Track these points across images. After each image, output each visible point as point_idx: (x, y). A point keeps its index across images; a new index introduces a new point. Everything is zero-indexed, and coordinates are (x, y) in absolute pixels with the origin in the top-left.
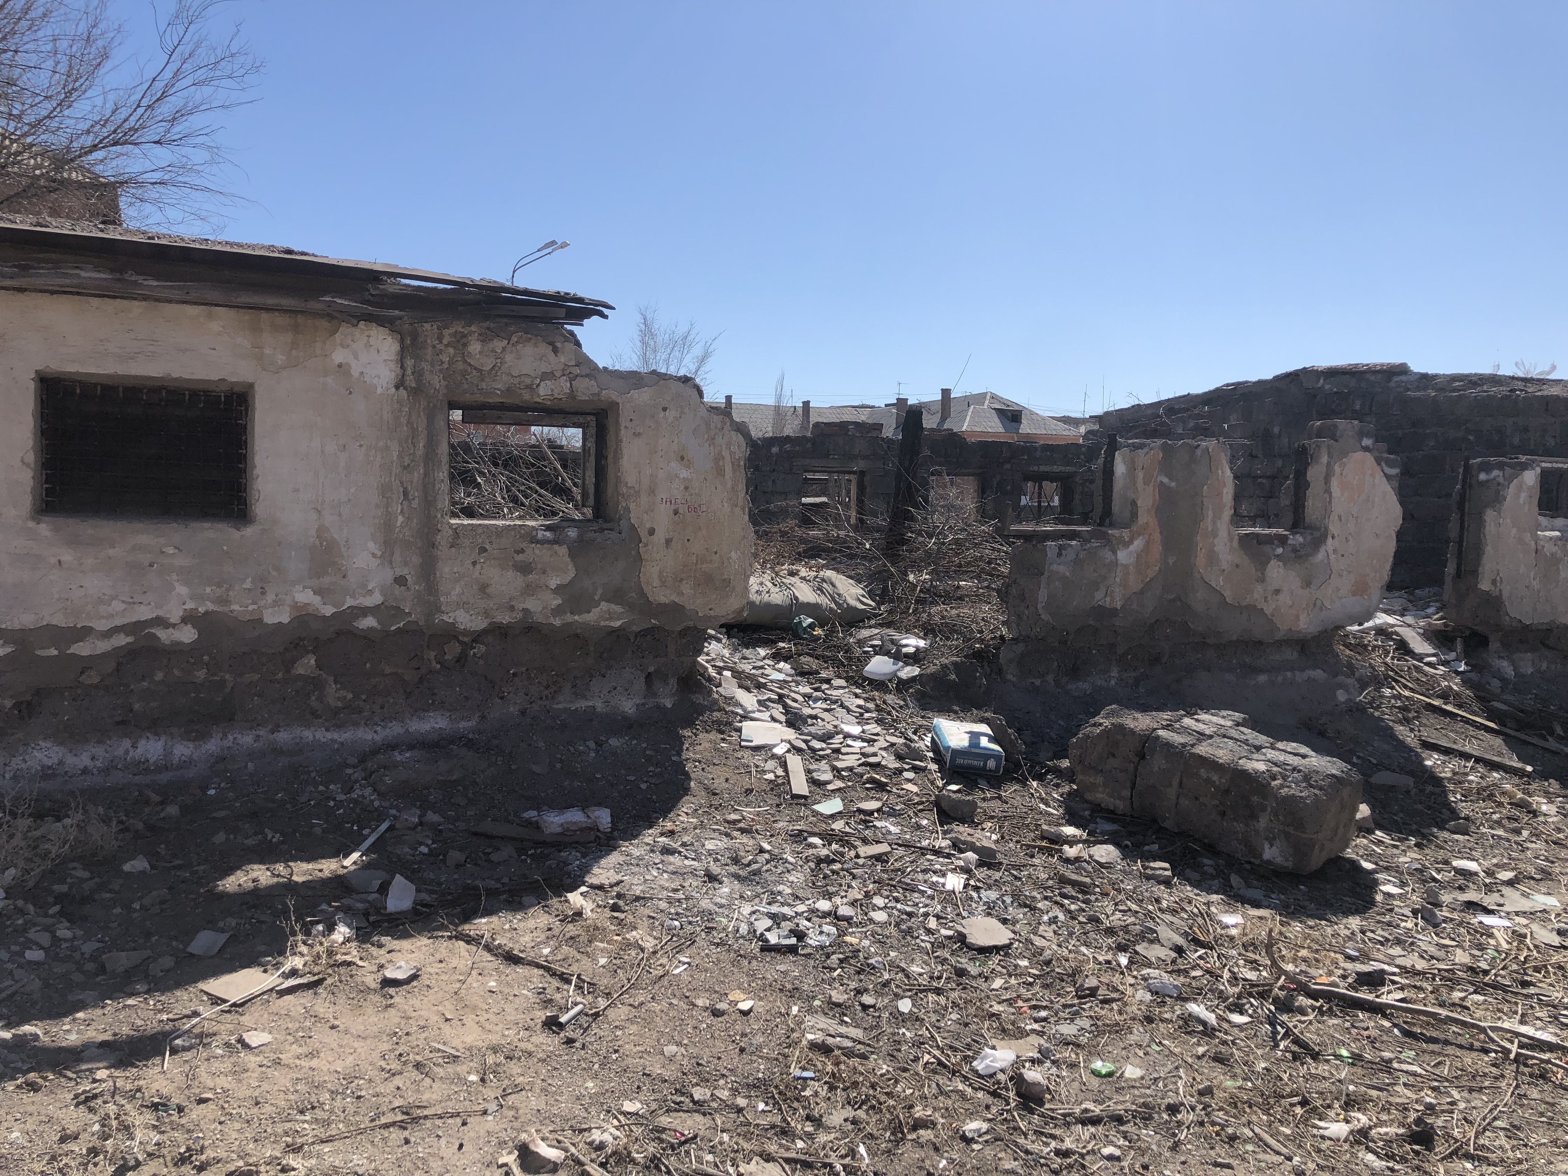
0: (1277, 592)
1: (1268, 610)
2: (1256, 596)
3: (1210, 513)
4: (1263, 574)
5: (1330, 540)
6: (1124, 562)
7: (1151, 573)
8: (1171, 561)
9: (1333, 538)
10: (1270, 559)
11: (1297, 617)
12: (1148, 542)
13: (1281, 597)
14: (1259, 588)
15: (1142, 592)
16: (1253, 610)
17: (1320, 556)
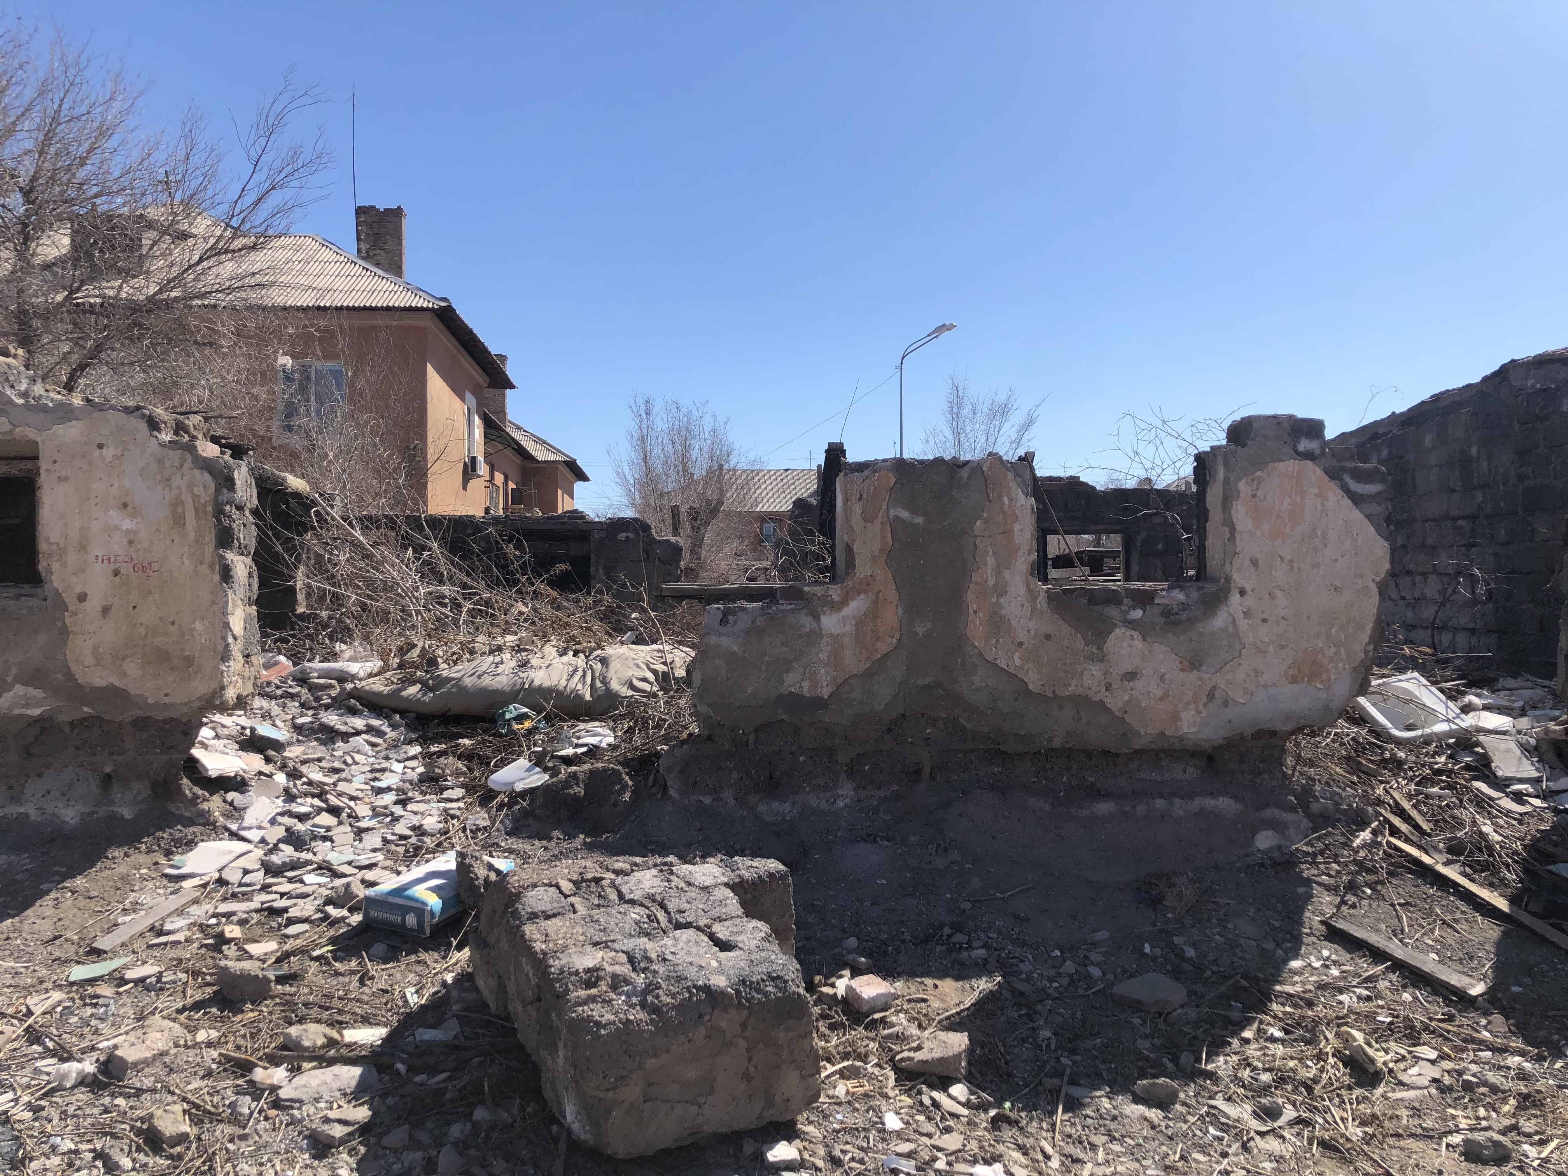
0: (1131, 676)
1: (1115, 702)
2: (1087, 682)
3: (991, 561)
4: (1100, 648)
5: (1235, 598)
6: (835, 631)
7: (883, 648)
8: (921, 629)
9: (1242, 593)
10: (1115, 626)
11: (1176, 717)
12: (875, 602)
13: (1139, 685)
14: (1095, 670)
15: (868, 674)
16: (1081, 702)
17: (1219, 621)
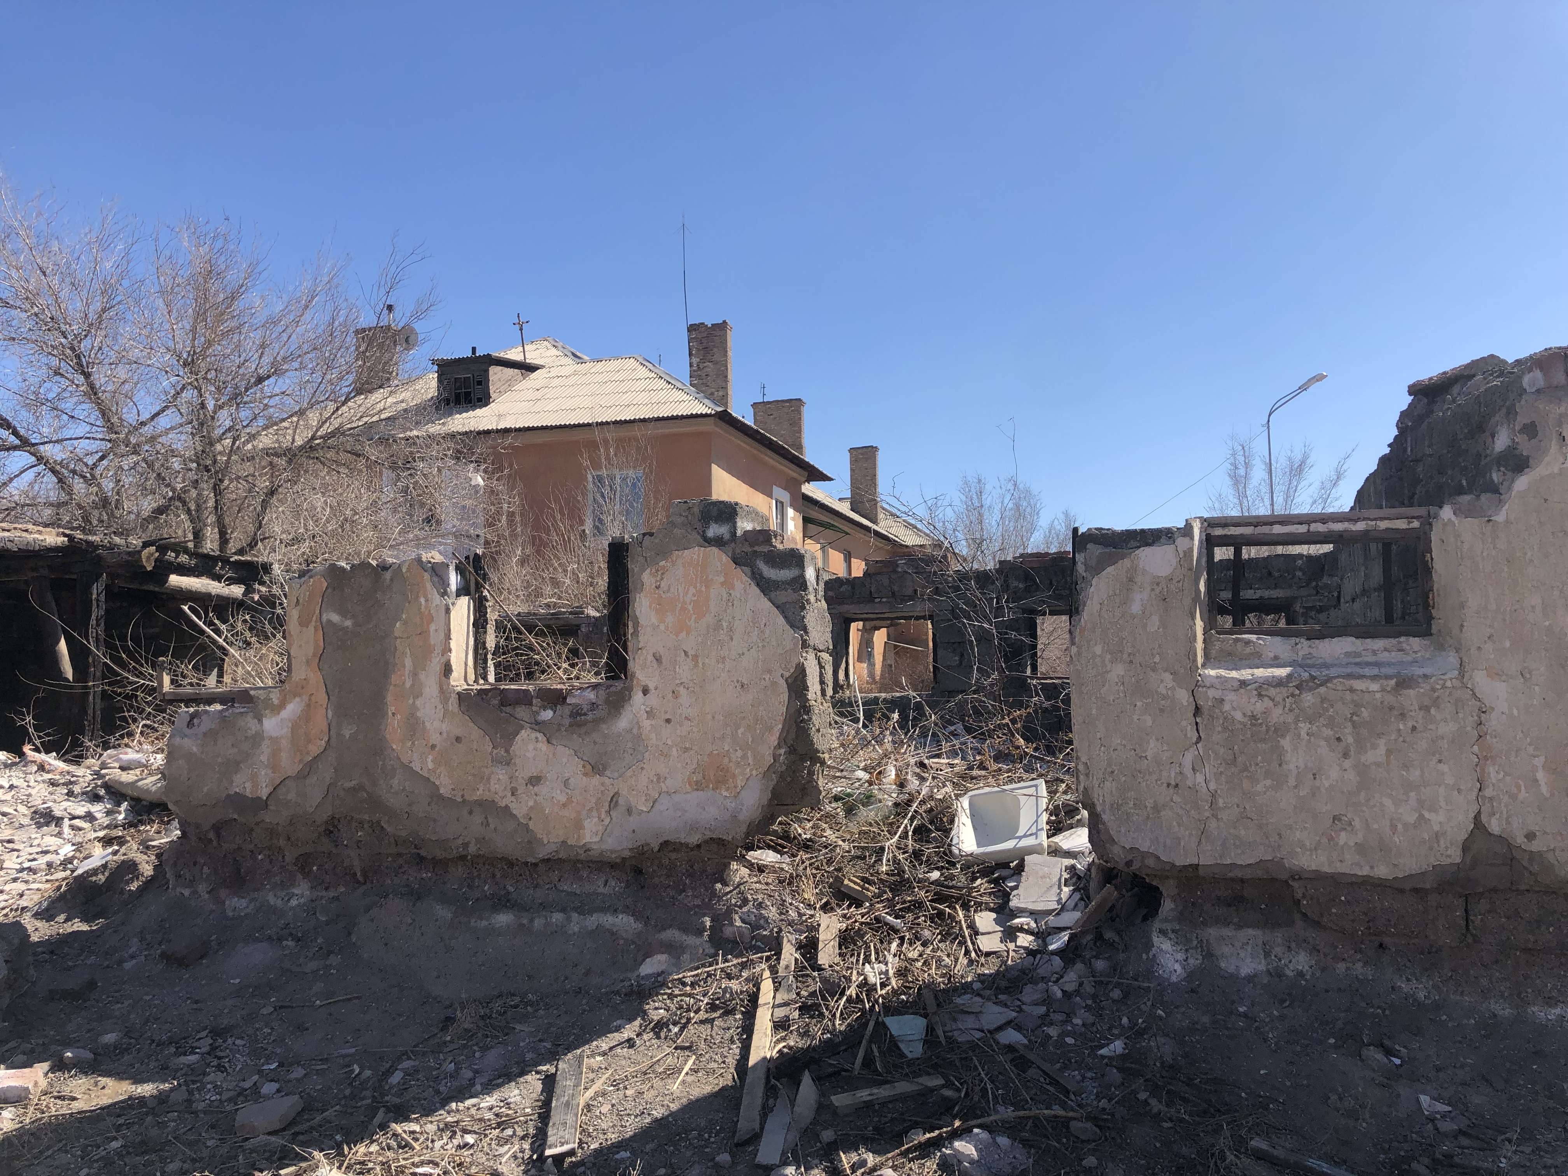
0: (535, 780)
1: (519, 809)
2: (494, 786)
3: (408, 662)
4: (507, 751)
5: (638, 697)
6: (274, 735)
7: (315, 749)
8: (347, 733)
9: (645, 691)
10: (522, 727)
11: (578, 825)
12: (308, 706)
13: (543, 789)
14: (501, 775)
15: (301, 776)
16: (488, 806)
17: (623, 723)
